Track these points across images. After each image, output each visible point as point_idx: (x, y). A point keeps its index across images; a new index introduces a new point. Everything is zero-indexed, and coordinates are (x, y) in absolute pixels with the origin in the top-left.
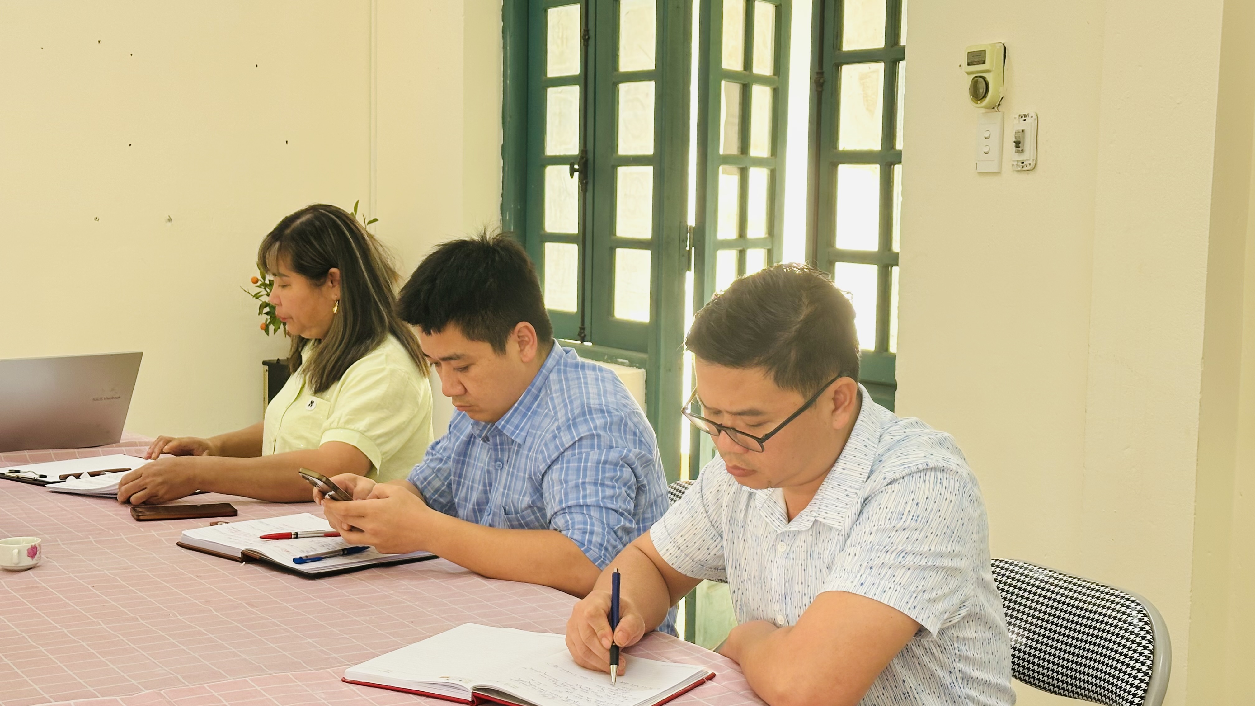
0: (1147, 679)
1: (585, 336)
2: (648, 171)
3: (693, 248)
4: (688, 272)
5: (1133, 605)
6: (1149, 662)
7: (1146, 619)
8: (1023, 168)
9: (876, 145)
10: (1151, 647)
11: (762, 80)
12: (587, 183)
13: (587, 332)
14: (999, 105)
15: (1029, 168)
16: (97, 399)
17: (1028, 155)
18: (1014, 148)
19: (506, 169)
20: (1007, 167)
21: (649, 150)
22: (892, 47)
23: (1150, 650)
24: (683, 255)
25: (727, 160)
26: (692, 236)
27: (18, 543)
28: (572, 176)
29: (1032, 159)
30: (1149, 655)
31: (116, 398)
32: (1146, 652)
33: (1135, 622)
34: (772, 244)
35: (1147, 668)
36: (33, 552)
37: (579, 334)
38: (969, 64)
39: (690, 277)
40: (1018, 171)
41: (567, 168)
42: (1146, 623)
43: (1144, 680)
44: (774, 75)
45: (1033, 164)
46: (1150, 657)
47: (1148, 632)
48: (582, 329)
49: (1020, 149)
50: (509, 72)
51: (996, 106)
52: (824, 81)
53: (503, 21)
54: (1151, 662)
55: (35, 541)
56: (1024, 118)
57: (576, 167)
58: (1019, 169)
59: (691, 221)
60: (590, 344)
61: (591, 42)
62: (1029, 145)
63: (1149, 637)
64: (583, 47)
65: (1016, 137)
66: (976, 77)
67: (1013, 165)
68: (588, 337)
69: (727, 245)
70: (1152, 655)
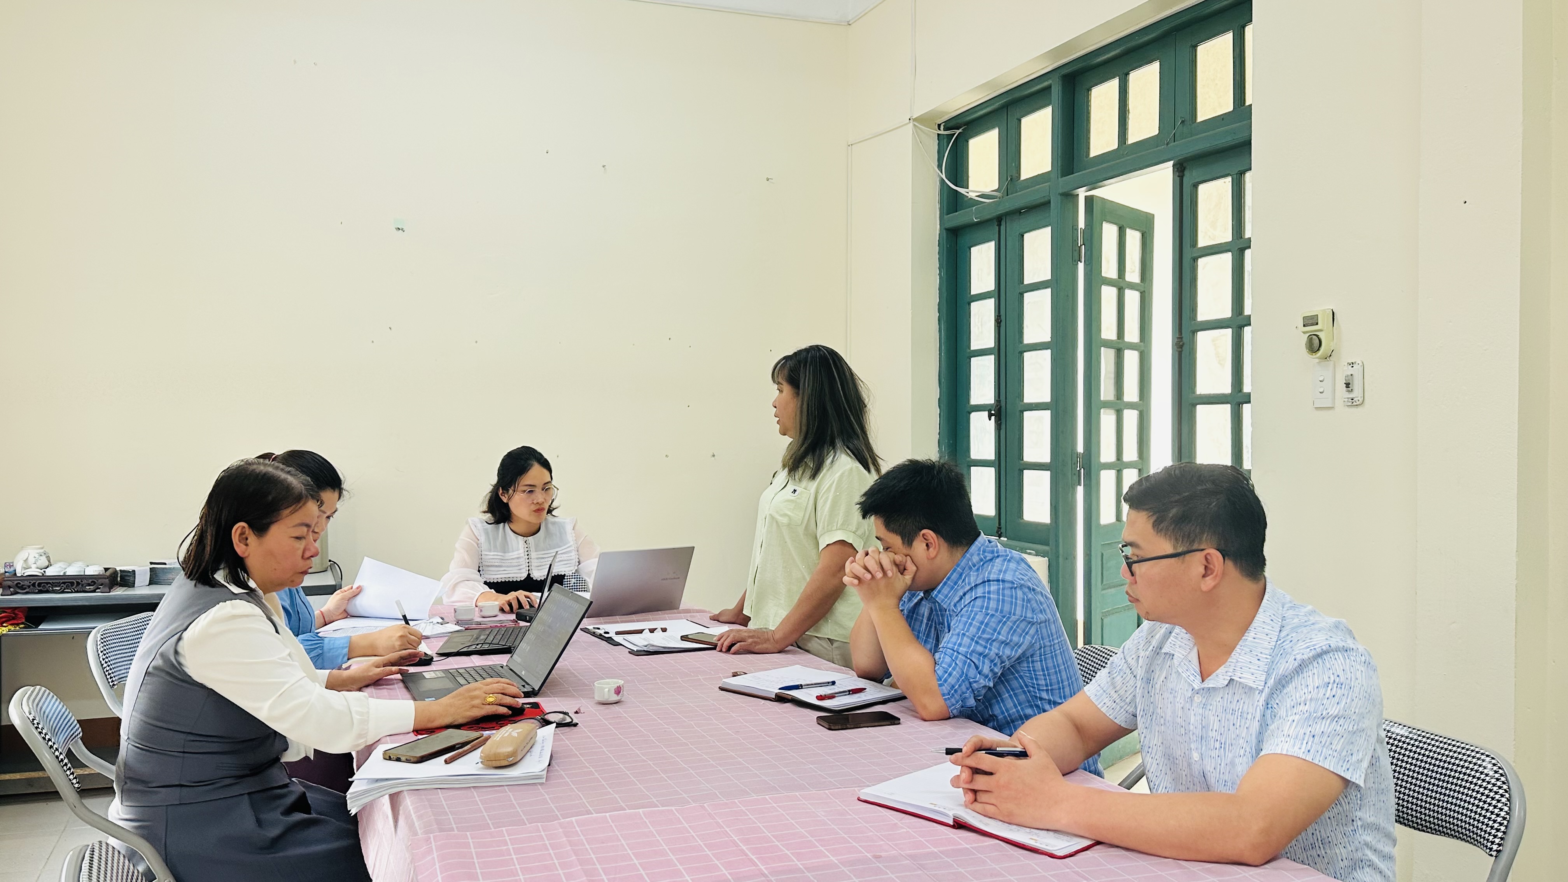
0: (1505, 823)
1: (1001, 533)
2: (1047, 415)
3: (1082, 469)
4: (1079, 487)
5: (1488, 759)
6: (1506, 809)
7: (1501, 771)
8: (1353, 403)
9: (1227, 389)
10: (1507, 795)
11: (1132, 346)
12: (1001, 423)
13: (1003, 530)
14: (1330, 356)
15: (1358, 403)
16: (664, 579)
17: (1357, 393)
18: (1345, 389)
19: (942, 414)
20: (1339, 403)
21: (1047, 399)
22: (1238, 316)
23: (1507, 799)
24: (1075, 474)
25: (1107, 405)
26: (1081, 460)
27: (608, 684)
28: (990, 420)
29: (1360, 396)
30: (1507, 802)
31: (677, 578)
32: (1504, 800)
33: (1491, 773)
34: (1142, 465)
35: (1505, 813)
36: (618, 691)
37: (997, 532)
38: (1304, 326)
39: (1080, 490)
40: (1348, 406)
41: (986, 413)
42: (1502, 775)
43: (1503, 823)
44: (1141, 341)
45: (1361, 400)
46: (1507, 804)
47: (1504, 783)
48: (1000, 528)
49: (1350, 389)
50: (943, 347)
51: (1328, 357)
52: (1183, 344)
53: (939, 312)
54: (1508, 808)
55: (620, 682)
56: (1352, 365)
57: (993, 412)
58: (1350, 404)
59: (1080, 449)
60: (1006, 539)
61: (1003, 324)
62: (1357, 385)
63: (1505, 787)
64: (996, 327)
65: (1346, 380)
66: (1311, 335)
67: (1344, 401)
68: (1004, 534)
69: (1108, 466)
70: (1508, 803)
